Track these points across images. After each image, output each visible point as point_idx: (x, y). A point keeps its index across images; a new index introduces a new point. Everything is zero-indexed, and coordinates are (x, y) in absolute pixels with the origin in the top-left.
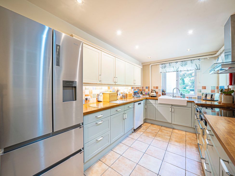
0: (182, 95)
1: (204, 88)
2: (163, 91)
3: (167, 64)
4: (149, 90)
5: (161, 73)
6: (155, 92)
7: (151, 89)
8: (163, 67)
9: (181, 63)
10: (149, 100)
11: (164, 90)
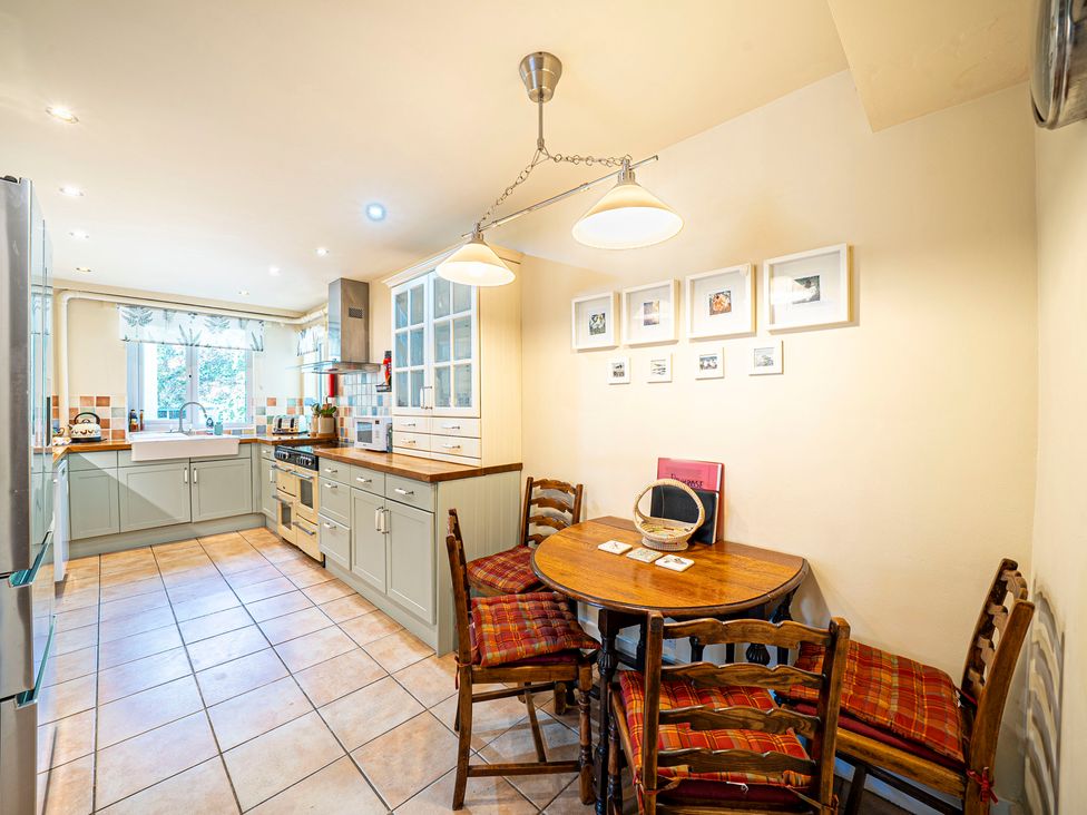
0: (212, 425)
1: (273, 402)
2: (132, 416)
3: (157, 311)
5: (126, 340)
6: (93, 419)
8: (137, 319)
10: (82, 455)
11: (137, 413)
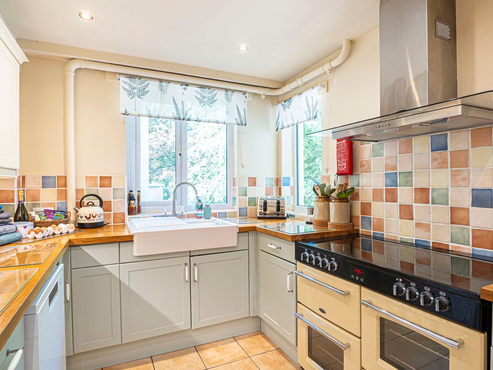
0: (201, 208)
1: (253, 182)
2: (131, 198)
3: (152, 82)
4: (63, 195)
5: (126, 114)
6: (97, 202)
7: (77, 191)
8: (135, 91)
9: (198, 93)
10: (85, 249)
11: (135, 194)
